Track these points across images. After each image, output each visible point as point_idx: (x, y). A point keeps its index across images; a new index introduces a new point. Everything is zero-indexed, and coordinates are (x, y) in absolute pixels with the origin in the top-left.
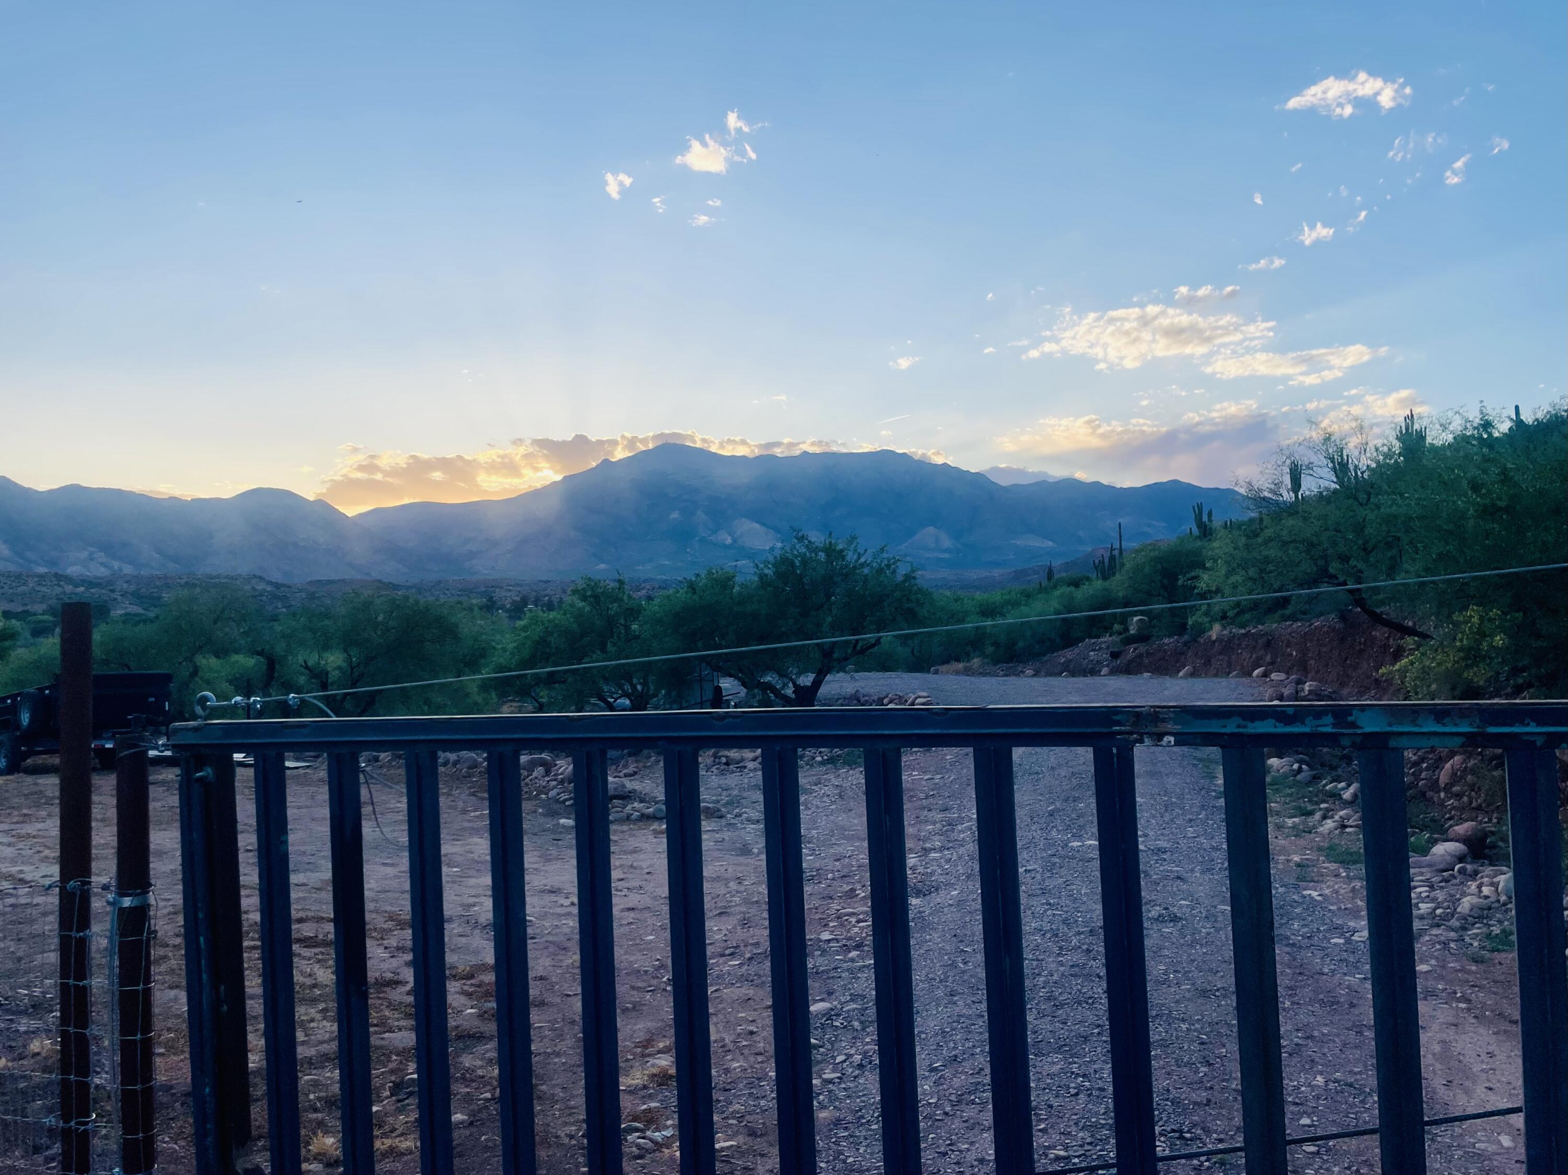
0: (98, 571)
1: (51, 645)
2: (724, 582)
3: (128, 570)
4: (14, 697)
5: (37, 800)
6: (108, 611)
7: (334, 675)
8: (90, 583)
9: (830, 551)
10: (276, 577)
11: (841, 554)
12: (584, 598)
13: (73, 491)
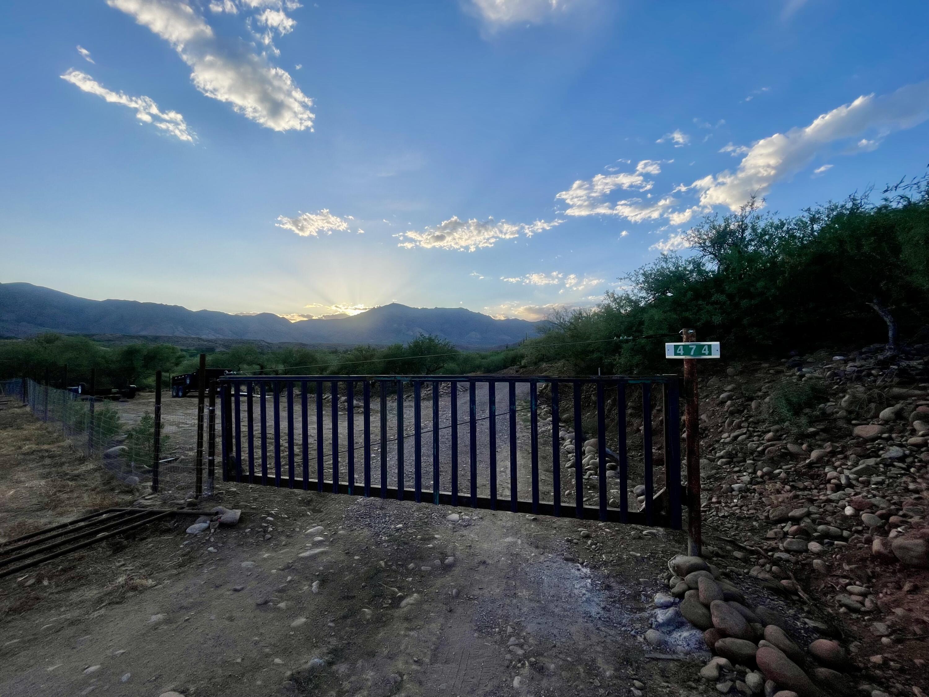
0: (212, 337)
1: (197, 360)
2: (399, 348)
3: (221, 337)
4: (185, 375)
5: (192, 404)
6: (215, 350)
7: (280, 372)
8: (209, 341)
9: (430, 339)
10: (269, 341)
11: (433, 341)
12: (358, 351)
13: (204, 312)
